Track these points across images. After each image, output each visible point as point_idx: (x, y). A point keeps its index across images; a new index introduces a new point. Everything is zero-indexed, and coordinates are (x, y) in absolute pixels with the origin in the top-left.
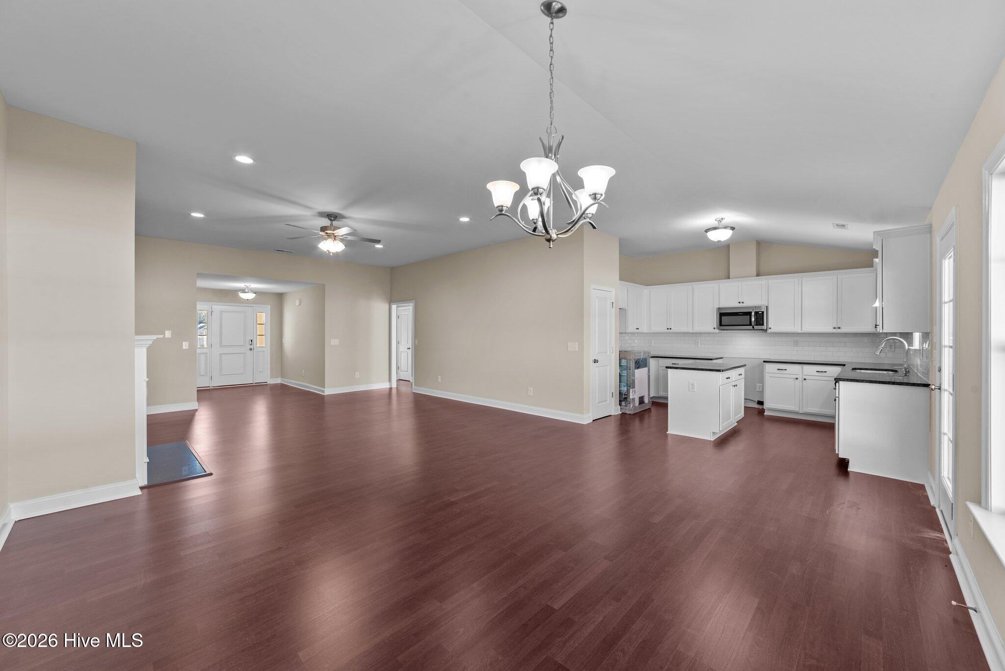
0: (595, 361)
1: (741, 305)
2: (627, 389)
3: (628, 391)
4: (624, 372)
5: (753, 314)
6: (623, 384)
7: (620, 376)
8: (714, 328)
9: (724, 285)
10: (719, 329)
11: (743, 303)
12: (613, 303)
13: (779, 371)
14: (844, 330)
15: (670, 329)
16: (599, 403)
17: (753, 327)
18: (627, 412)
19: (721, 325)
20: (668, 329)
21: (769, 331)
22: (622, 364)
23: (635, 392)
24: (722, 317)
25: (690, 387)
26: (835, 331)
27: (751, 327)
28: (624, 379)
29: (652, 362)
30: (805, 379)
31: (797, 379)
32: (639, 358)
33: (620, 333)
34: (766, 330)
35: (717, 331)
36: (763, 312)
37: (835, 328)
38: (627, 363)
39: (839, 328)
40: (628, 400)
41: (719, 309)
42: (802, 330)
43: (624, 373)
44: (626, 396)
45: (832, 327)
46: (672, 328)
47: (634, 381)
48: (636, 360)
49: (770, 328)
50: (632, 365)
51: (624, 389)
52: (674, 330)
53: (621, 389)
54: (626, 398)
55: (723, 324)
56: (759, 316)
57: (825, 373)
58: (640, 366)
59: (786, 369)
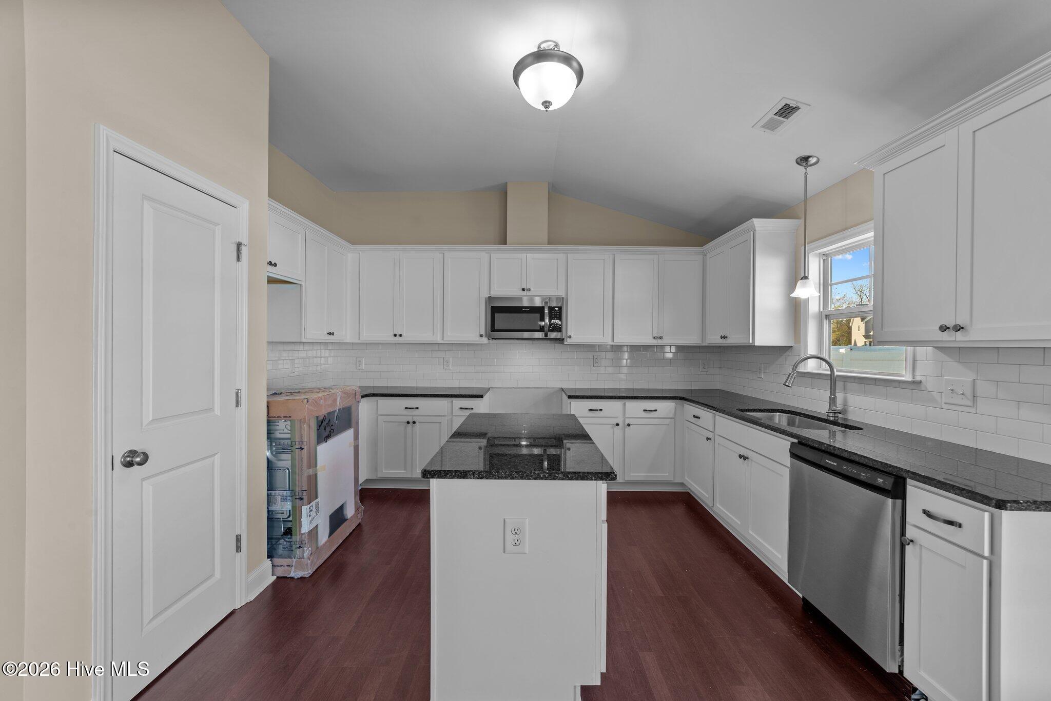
0: (134, 459)
1: (526, 294)
2: (294, 507)
3: (295, 513)
4: (284, 456)
5: (546, 311)
6: (278, 494)
7: (271, 467)
8: (481, 336)
9: (500, 256)
10: (490, 337)
11: (530, 290)
12: (239, 245)
13: (591, 413)
14: (666, 341)
15: (401, 335)
16: (155, 617)
17: (546, 335)
18: (292, 574)
19: (493, 329)
20: (395, 335)
21: (570, 341)
22: (278, 435)
23: (317, 510)
24: (497, 315)
25: (510, 537)
26: (655, 342)
27: (541, 335)
28: (282, 478)
29: (365, 410)
30: (629, 425)
31: (618, 425)
32: (331, 410)
33: (269, 343)
34: (565, 340)
35: (485, 340)
36: (561, 308)
38: (292, 431)
39: (661, 338)
40: (296, 538)
41: (490, 299)
43: (285, 461)
44: (289, 525)
45: (651, 337)
46: (404, 334)
47: (313, 480)
48: (321, 418)
49: (570, 337)
50: (309, 433)
51: (284, 507)
52: (408, 337)
53: (273, 508)
54: (288, 532)
55: (496, 328)
56: (554, 315)
57: (655, 412)
58: (332, 431)
59: (601, 410)
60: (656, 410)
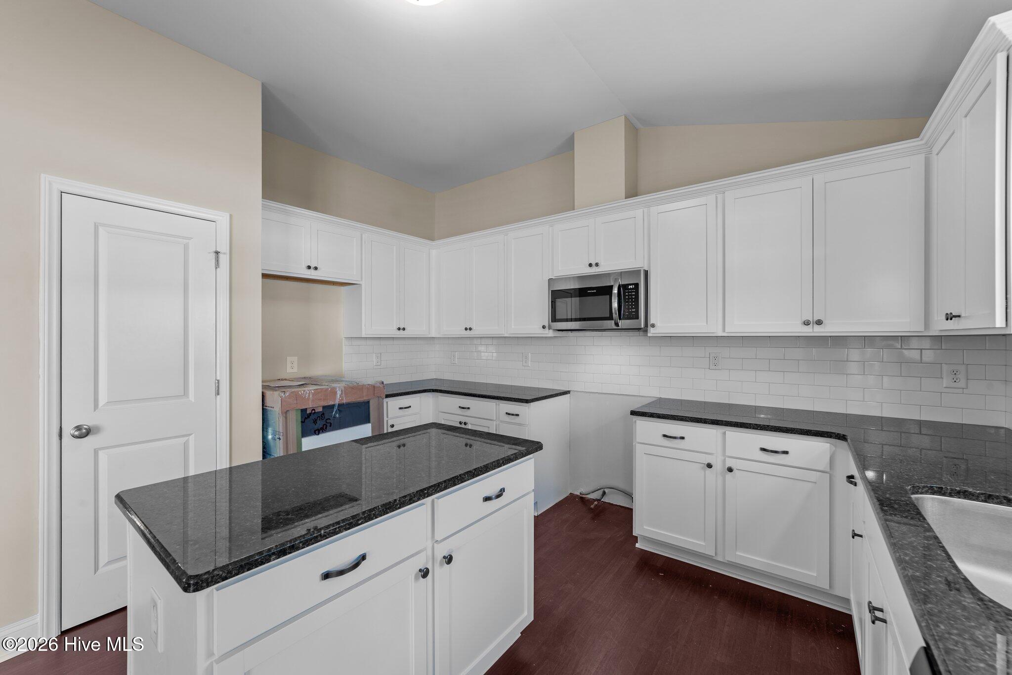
1: (594, 270)
5: (615, 291)
8: (543, 327)
9: (563, 224)
10: (553, 329)
11: (597, 265)
12: (217, 254)
13: (667, 442)
14: (830, 329)
15: (470, 329)
16: (109, 563)
17: (617, 324)
19: (554, 319)
20: (466, 329)
21: (652, 332)
24: (558, 301)
26: (808, 331)
27: (611, 324)
30: (730, 470)
31: (709, 466)
32: (324, 404)
34: (645, 330)
35: (550, 333)
36: (637, 286)
37: (807, 323)
39: (819, 322)
41: (551, 281)
42: (724, 330)
45: (799, 322)
46: (474, 327)
48: (308, 411)
49: (653, 326)
52: (478, 331)
55: (558, 317)
56: (628, 295)
57: (784, 455)
58: (328, 425)
59: (683, 438)
60: (786, 453)
